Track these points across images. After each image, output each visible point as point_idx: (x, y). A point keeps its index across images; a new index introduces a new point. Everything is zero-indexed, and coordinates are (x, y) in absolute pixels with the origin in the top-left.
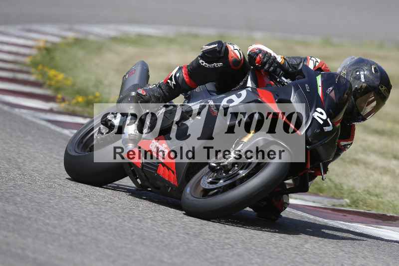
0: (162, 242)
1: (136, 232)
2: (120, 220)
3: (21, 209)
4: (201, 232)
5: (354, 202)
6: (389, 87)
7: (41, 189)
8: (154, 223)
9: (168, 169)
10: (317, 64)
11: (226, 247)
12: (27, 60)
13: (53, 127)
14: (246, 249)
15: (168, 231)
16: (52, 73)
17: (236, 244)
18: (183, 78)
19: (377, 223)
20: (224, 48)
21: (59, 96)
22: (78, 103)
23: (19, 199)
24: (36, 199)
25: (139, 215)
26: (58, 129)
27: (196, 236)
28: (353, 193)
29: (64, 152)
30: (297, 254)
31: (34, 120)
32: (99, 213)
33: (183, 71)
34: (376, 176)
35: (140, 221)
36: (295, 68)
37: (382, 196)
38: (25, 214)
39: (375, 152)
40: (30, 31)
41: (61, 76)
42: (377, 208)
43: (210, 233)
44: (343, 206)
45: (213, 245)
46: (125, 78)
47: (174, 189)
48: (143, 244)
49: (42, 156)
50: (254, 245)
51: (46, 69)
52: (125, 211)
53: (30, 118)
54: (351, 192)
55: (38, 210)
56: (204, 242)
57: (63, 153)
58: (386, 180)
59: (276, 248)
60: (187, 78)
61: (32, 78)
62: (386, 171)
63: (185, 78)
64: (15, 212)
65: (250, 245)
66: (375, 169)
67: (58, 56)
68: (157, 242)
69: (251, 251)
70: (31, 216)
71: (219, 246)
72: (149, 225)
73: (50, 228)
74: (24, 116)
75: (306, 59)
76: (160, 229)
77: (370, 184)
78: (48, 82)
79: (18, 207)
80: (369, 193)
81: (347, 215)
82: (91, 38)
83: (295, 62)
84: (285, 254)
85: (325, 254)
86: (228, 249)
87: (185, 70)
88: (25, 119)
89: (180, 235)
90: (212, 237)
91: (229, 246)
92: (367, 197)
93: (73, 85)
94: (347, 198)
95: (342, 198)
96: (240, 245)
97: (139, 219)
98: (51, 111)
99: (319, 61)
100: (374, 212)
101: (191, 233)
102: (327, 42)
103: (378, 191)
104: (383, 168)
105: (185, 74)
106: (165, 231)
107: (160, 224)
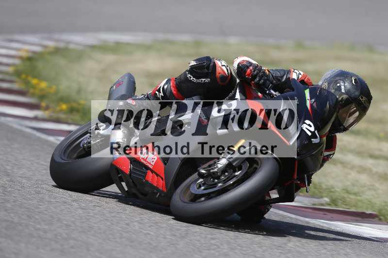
0: (150, 244)
1: (125, 235)
2: (108, 223)
3: (12, 215)
4: (187, 234)
5: (334, 202)
6: (369, 98)
7: (30, 195)
8: (141, 226)
9: (157, 175)
10: (300, 76)
11: (212, 248)
12: (10, 69)
13: (38, 134)
14: (232, 249)
15: (155, 233)
16: (34, 81)
17: (222, 244)
18: (171, 90)
19: (357, 221)
20: (212, 64)
21: (43, 104)
22: (61, 111)
23: (9, 205)
24: (26, 205)
25: (126, 218)
26: (44, 136)
27: (182, 237)
28: (331, 192)
29: (50, 158)
30: (281, 253)
31: (19, 127)
32: (88, 217)
33: (171, 84)
34: (353, 175)
35: (128, 224)
36: (279, 80)
37: (361, 194)
38: (16, 220)
39: (351, 151)
40: (11, 41)
41: (43, 85)
42: (355, 206)
43: (196, 234)
44: (322, 205)
45: (200, 246)
46: (112, 89)
47: (163, 195)
48: (131, 246)
49: (29, 163)
50: (239, 245)
51: (30, 78)
52: (113, 215)
53: (15, 126)
54: (330, 190)
55: (28, 216)
56: (190, 243)
57: (49, 160)
58: (364, 178)
59: (261, 247)
60: (175, 90)
61: (15, 86)
62: (362, 170)
63: (173, 91)
64: (5, 218)
65: (236, 245)
66: (353, 168)
67: (40, 65)
68: (145, 244)
69: (237, 251)
70: (23, 221)
71: (205, 247)
72: (137, 228)
73: (41, 233)
74: (11, 124)
75: (289, 72)
76: (148, 232)
77: (349, 183)
78: (31, 90)
79: (8, 213)
80: (348, 192)
81: (328, 214)
82: (72, 46)
83: (279, 74)
84: (270, 254)
85: (308, 252)
86: (214, 250)
87: (173, 83)
88: (12, 127)
89: (168, 237)
90: (198, 238)
91: (215, 247)
92: (346, 195)
93: (57, 92)
94: (326, 197)
95: (322, 197)
96: (226, 246)
97: (126, 222)
98: (36, 119)
99: (302, 73)
100: (353, 210)
101: (178, 234)
102: (300, 46)
103: (356, 190)
104: (361, 167)
105: (173, 87)
106: (152, 233)
107: (147, 227)
